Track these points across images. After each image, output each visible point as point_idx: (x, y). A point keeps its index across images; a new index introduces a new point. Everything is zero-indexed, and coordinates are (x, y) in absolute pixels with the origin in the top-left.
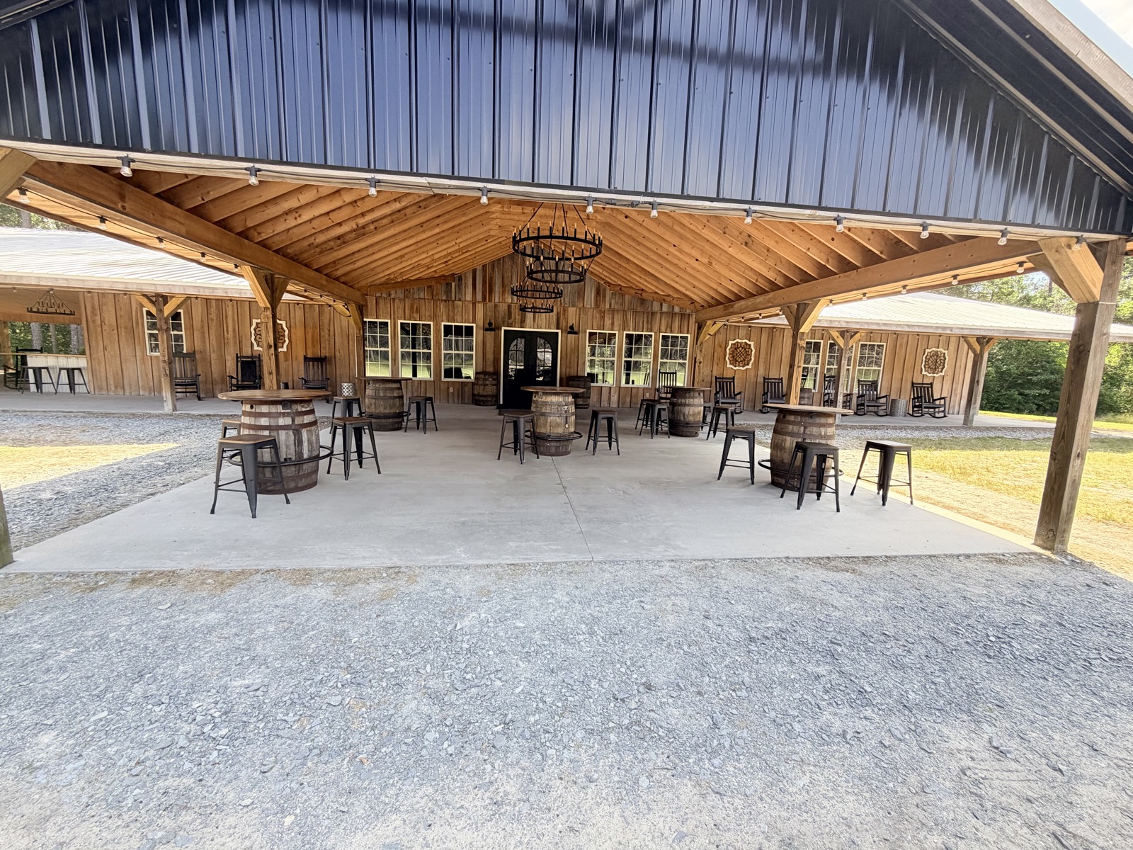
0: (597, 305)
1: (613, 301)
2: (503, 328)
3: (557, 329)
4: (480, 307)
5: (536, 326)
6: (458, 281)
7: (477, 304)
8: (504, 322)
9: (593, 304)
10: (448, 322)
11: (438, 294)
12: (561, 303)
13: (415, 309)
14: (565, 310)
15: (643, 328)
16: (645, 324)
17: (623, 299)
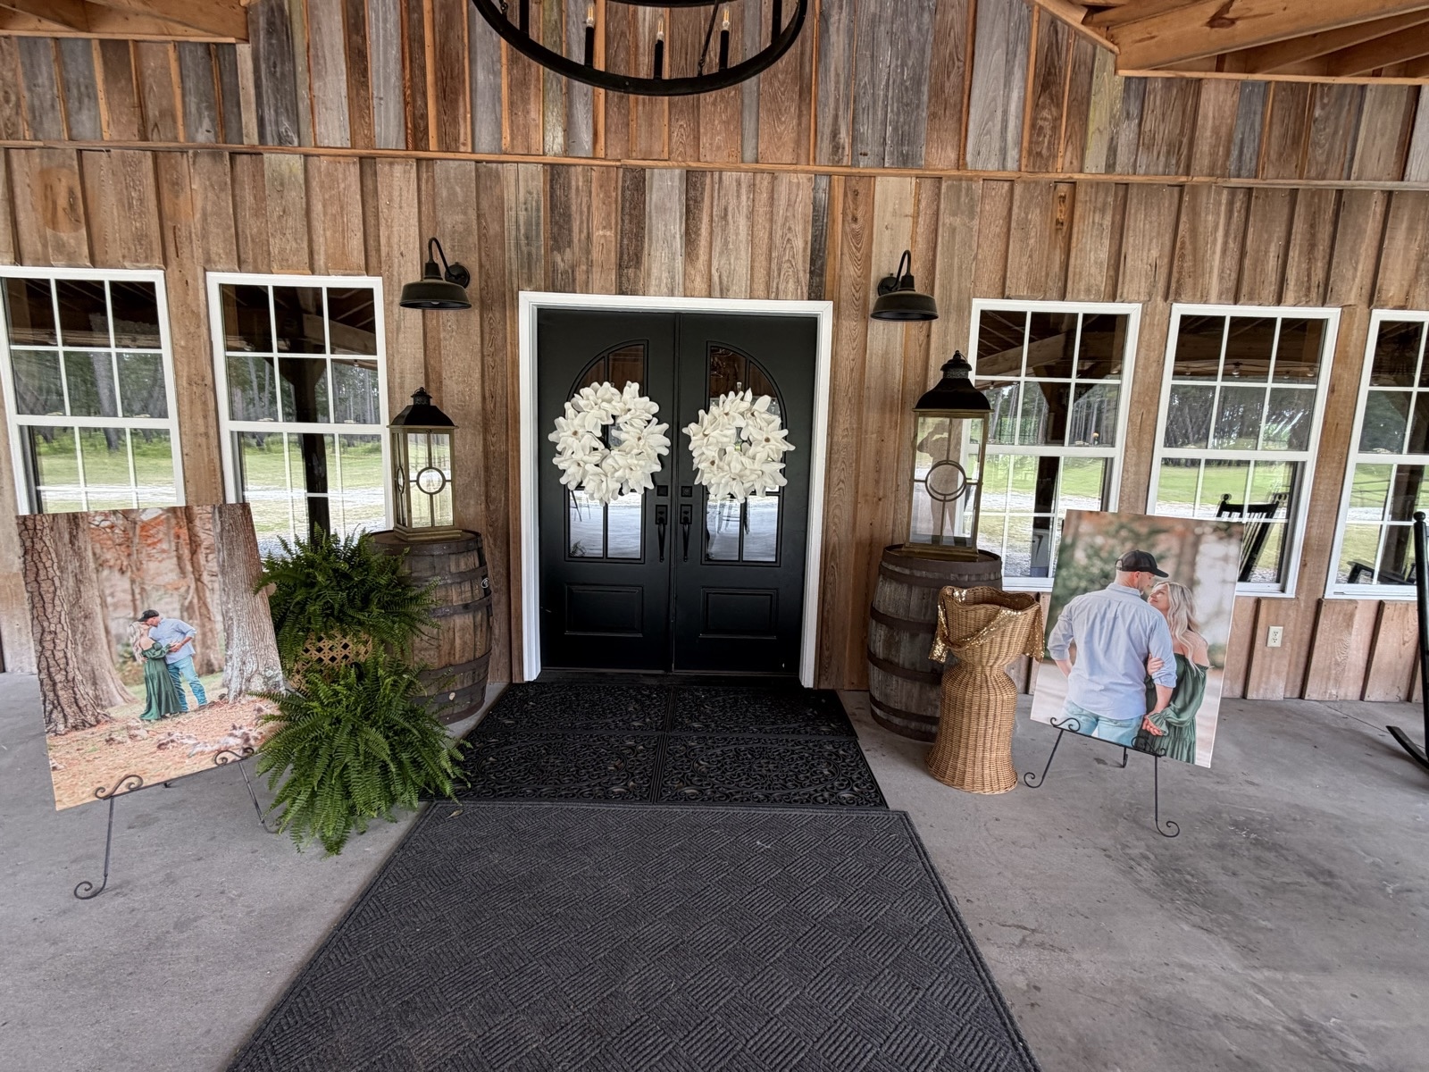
0: (1038, 156)
1: (1127, 134)
2: (530, 301)
3: (816, 294)
4: (399, 183)
5: (699, 284)
6: (271, 31)
7: (382, 168)
8: (528, 262)
9: (1013, 154)
10: (241, 266)
11: (168, 113)
12: (837, 148)
13: (62, 202)
14: (859, 191)
15: (1282, 281)
16: (1294, 254)
17: (1191, 119)
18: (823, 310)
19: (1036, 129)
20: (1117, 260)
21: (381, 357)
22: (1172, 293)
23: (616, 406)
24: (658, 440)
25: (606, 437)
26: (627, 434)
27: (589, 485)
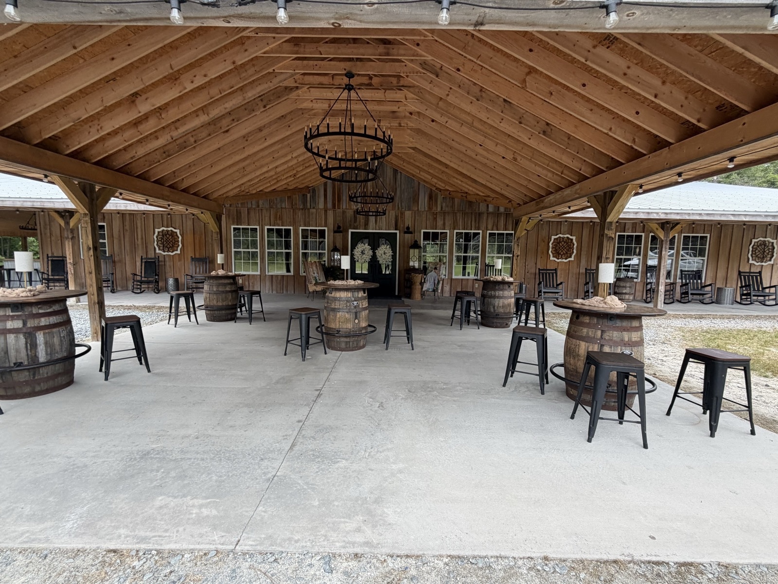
1: (444, 205)
2: (350, 231)
4: (330, 214)
5: (378, 228)
6: (313, 192)
7: (328, 211)
8: (350, 225)
9: (426, 208)
10: (305, 226)
11: (296, 204)
12: (399, 208)
13: (278, 216)
14: (402, 214)
15: (472, 227)
16: (473, 223)
17: (453, 203)
18: (398, 232)
19: (429, 204)
20: (444, 224)
21: (326, 240)
22: (454, 229)
23: (364, 248)
24: (371, 253)
25: (363, 253)
26: (366, 252)
27: (360, 261)
